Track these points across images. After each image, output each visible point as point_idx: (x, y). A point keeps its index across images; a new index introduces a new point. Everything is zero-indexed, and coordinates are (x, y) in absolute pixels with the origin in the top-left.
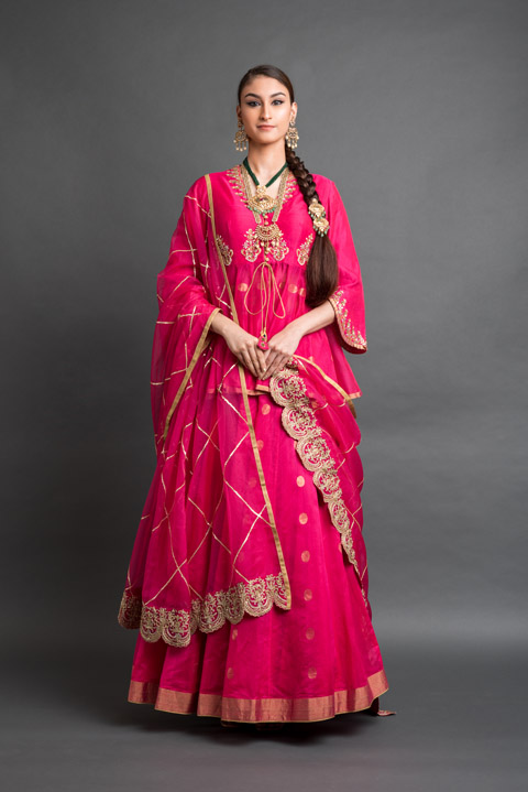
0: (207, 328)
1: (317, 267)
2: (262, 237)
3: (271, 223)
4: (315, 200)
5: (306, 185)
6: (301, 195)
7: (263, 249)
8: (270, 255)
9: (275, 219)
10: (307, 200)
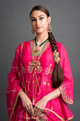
0: (18, 96)
1: (56, 75)
2: (34, 65)
3: (37, 59)
4: (55, 50)
5: (53, 45)
6: (51, 49)
7: (34, 69)
8: (36, 71)
9: (39, 58)
10: (53, 51)
